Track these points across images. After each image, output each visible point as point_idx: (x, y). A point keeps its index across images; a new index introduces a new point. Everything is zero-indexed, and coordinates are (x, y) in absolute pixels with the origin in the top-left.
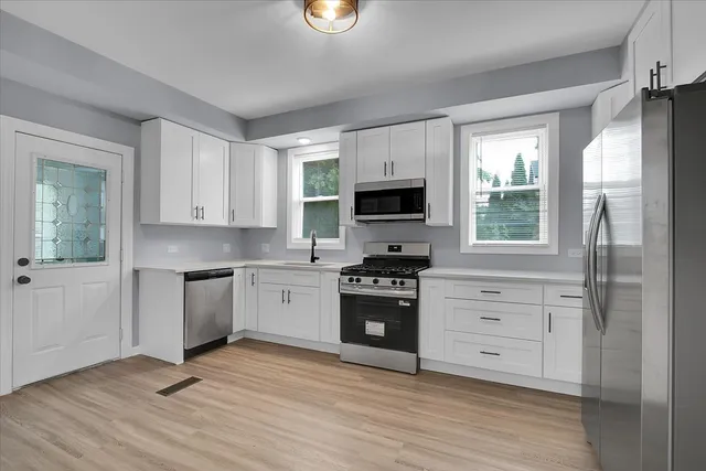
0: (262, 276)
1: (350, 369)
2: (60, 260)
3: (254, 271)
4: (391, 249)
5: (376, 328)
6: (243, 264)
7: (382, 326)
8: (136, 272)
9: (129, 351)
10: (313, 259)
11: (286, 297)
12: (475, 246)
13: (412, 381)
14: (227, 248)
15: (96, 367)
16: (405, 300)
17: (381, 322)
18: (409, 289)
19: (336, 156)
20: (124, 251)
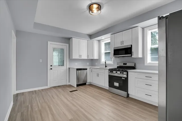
0: (93, 70)
1: (111, 94)
2: (59, 66)
3: (92, 69)
4: (124, 64)
5: (116, 84)
6: (90, 67)
7: (118, 84)
8: (69, 68)
9: (68, 84)
10: (106, 67)
11: (98, 75)
12: (149, 63)
13: (125, 99)
14: (88, 64)
15: (62, 86)
16: (124, 77)
17: (118, 83)
18: (125, 75)
19: (110, 41)
20: (67, 64)
